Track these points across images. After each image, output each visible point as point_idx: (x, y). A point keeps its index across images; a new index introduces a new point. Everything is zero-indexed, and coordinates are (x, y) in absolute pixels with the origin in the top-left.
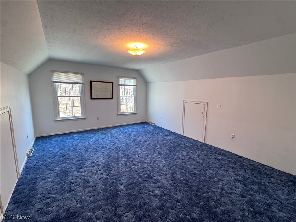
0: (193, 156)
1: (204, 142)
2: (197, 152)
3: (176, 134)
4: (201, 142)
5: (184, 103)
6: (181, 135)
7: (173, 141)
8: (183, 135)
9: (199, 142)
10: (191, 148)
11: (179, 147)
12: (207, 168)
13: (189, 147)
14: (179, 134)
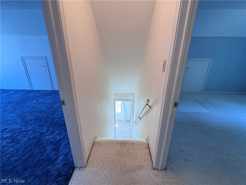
0: (43, 101)
1: (53, 89)
2: (46, 98)
3: (24, 90)
4: (50, 90)
5: (23, 59)
6: (30, 90)
7: (22, 96)
8: (32, 89)
9: (49, 90)
10: (41, 96)
11: (29, 99)
12: (54, 104)
13: (39, 96)
14: (28, 90)
